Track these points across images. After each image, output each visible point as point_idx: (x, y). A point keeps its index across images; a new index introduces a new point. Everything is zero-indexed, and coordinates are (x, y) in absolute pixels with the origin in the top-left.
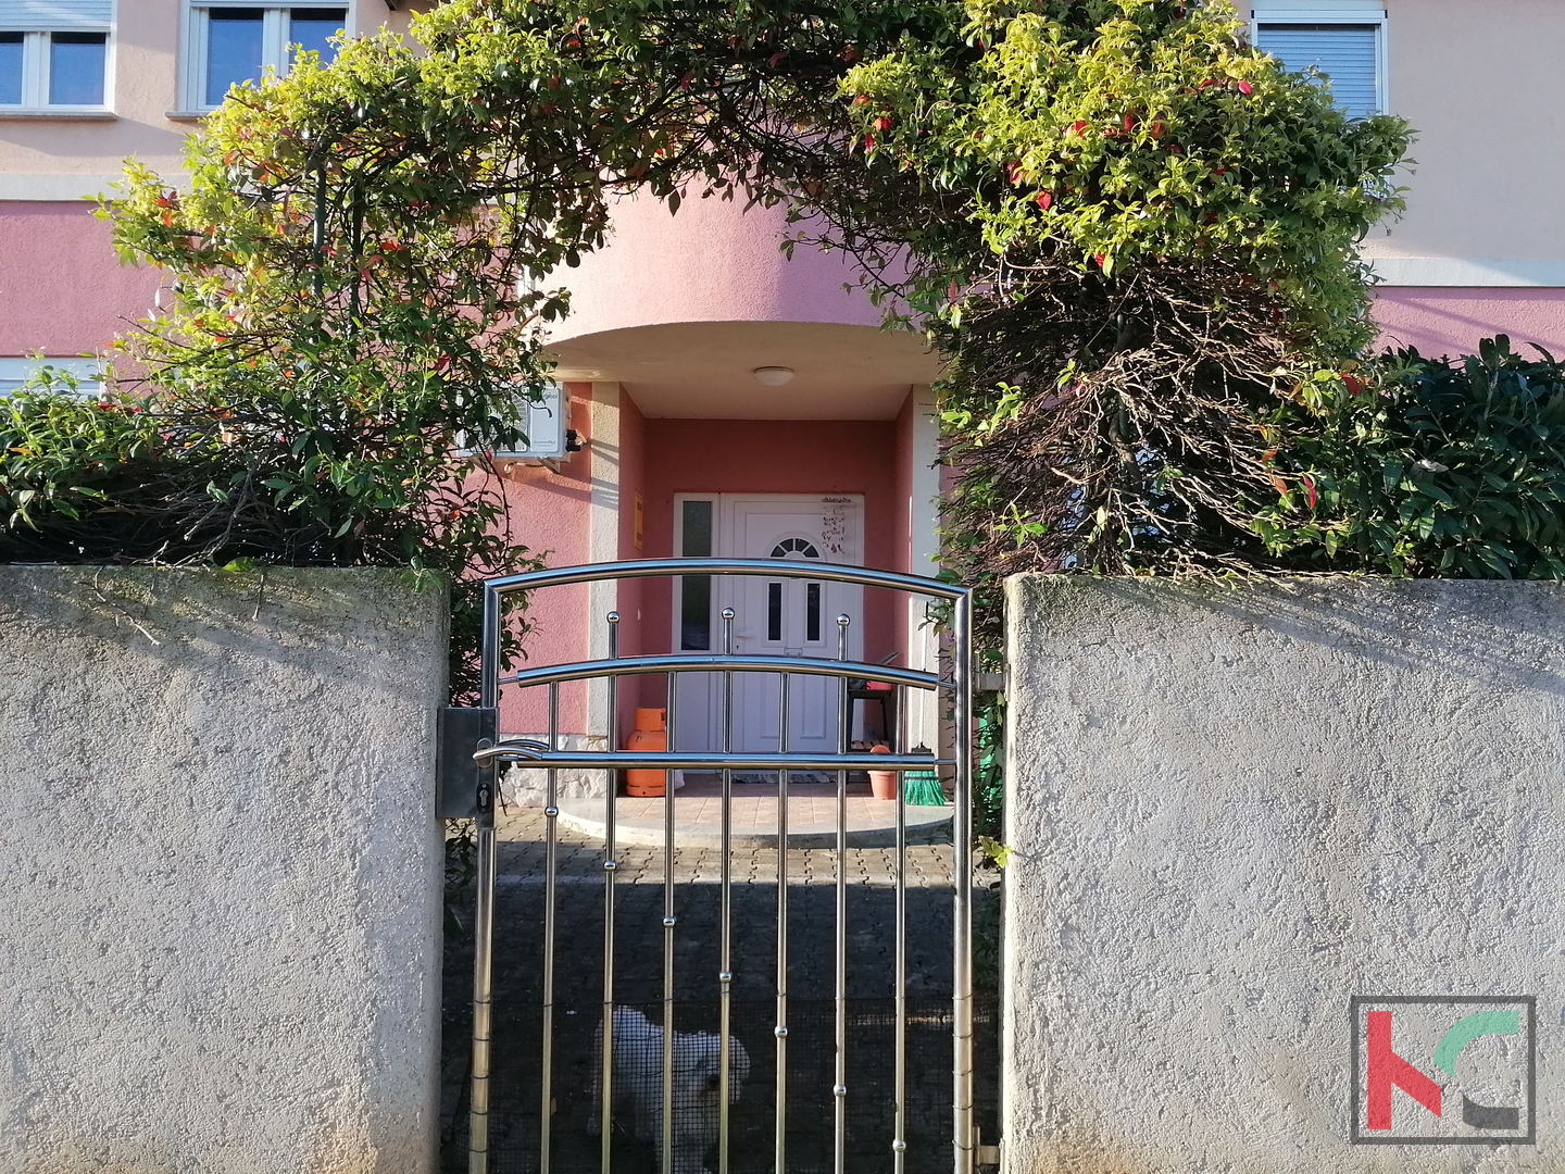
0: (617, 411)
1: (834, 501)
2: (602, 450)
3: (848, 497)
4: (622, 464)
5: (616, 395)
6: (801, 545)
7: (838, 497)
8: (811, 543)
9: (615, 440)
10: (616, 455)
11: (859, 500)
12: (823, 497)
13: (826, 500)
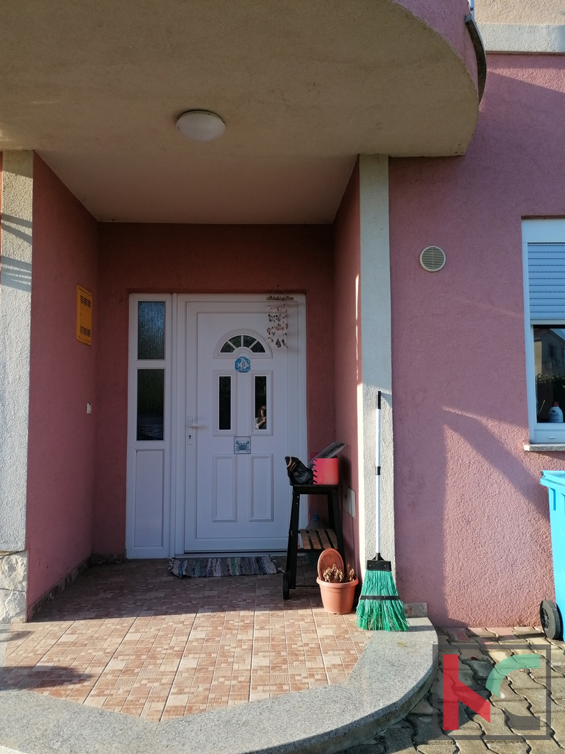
0: (29, 182)
1: (278, 299)
2: (13, 225)
3: (291, 296)
4: (36, 241)
5: (29, 164)
6: (248, 341)
7: (282, 296)
8: (259, 339)
9: (28, 215)
10: (29, 231)
11: (301, 299)
12: (268, 296)
13: (270, 298)
